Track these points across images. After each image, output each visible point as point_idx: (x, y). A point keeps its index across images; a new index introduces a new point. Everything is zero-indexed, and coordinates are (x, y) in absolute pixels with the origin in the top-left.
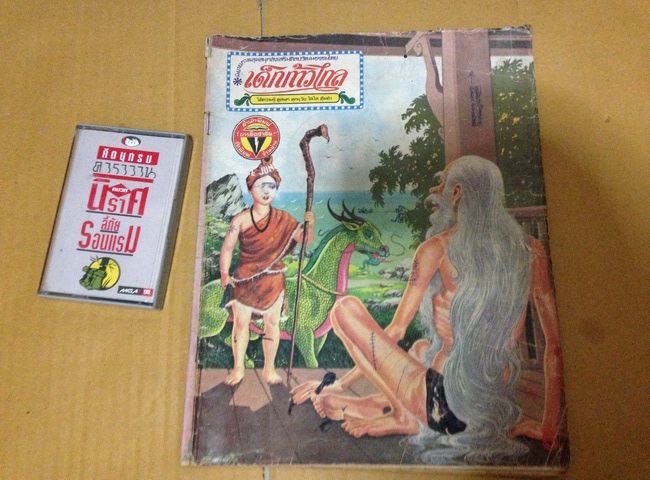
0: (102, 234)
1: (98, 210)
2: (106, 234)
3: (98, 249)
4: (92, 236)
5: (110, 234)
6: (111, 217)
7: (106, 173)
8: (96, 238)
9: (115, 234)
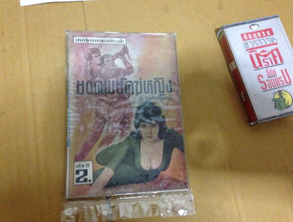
0: (269, 79)
1: (260, 68)
2: (272, 78)
3: (273, 88)
4: (266, 82)
5: (274, 78)
6: (269, 69)
7: (252, 47)
8: (268, 82)
9: (276, 77)
